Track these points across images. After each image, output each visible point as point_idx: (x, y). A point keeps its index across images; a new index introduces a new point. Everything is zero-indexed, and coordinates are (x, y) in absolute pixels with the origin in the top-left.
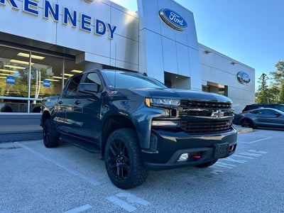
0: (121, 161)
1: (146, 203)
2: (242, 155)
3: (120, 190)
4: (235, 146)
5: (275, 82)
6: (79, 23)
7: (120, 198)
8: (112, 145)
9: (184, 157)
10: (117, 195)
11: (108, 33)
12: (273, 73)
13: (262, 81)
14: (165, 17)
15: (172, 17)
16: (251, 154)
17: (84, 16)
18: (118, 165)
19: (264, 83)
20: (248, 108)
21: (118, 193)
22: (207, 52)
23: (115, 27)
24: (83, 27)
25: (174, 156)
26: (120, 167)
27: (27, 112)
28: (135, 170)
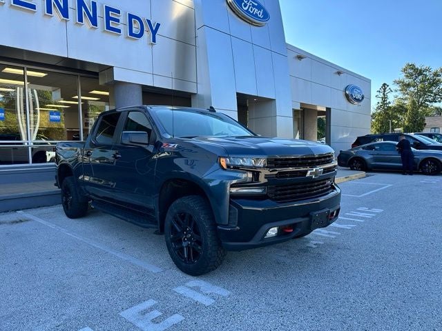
0: (189, 239)
1: (225, 293)
2: (349, 216)
3: (189, 277)
4: (338, 211)
5: (401, 96)
6: (101, 21)
7: (192, 288)
8: (175, 218)
9: (273, 232)
10: (187, 284)
11: (147, 35)
12: (398, 83)
13: (381, 95)
14: (235, 6)
15: (245, 5)
16: (361, 215)
17: (108, 9)
18: (184, 244)
19: (384, 98)
20: (360, 141)
21: (188, 281)
22: (300, 58)
23: (158, 25)
24: (108, 27)
25: (260, 231)
26: (188, 247)
27: (28, 162)
28: (210, 251)
